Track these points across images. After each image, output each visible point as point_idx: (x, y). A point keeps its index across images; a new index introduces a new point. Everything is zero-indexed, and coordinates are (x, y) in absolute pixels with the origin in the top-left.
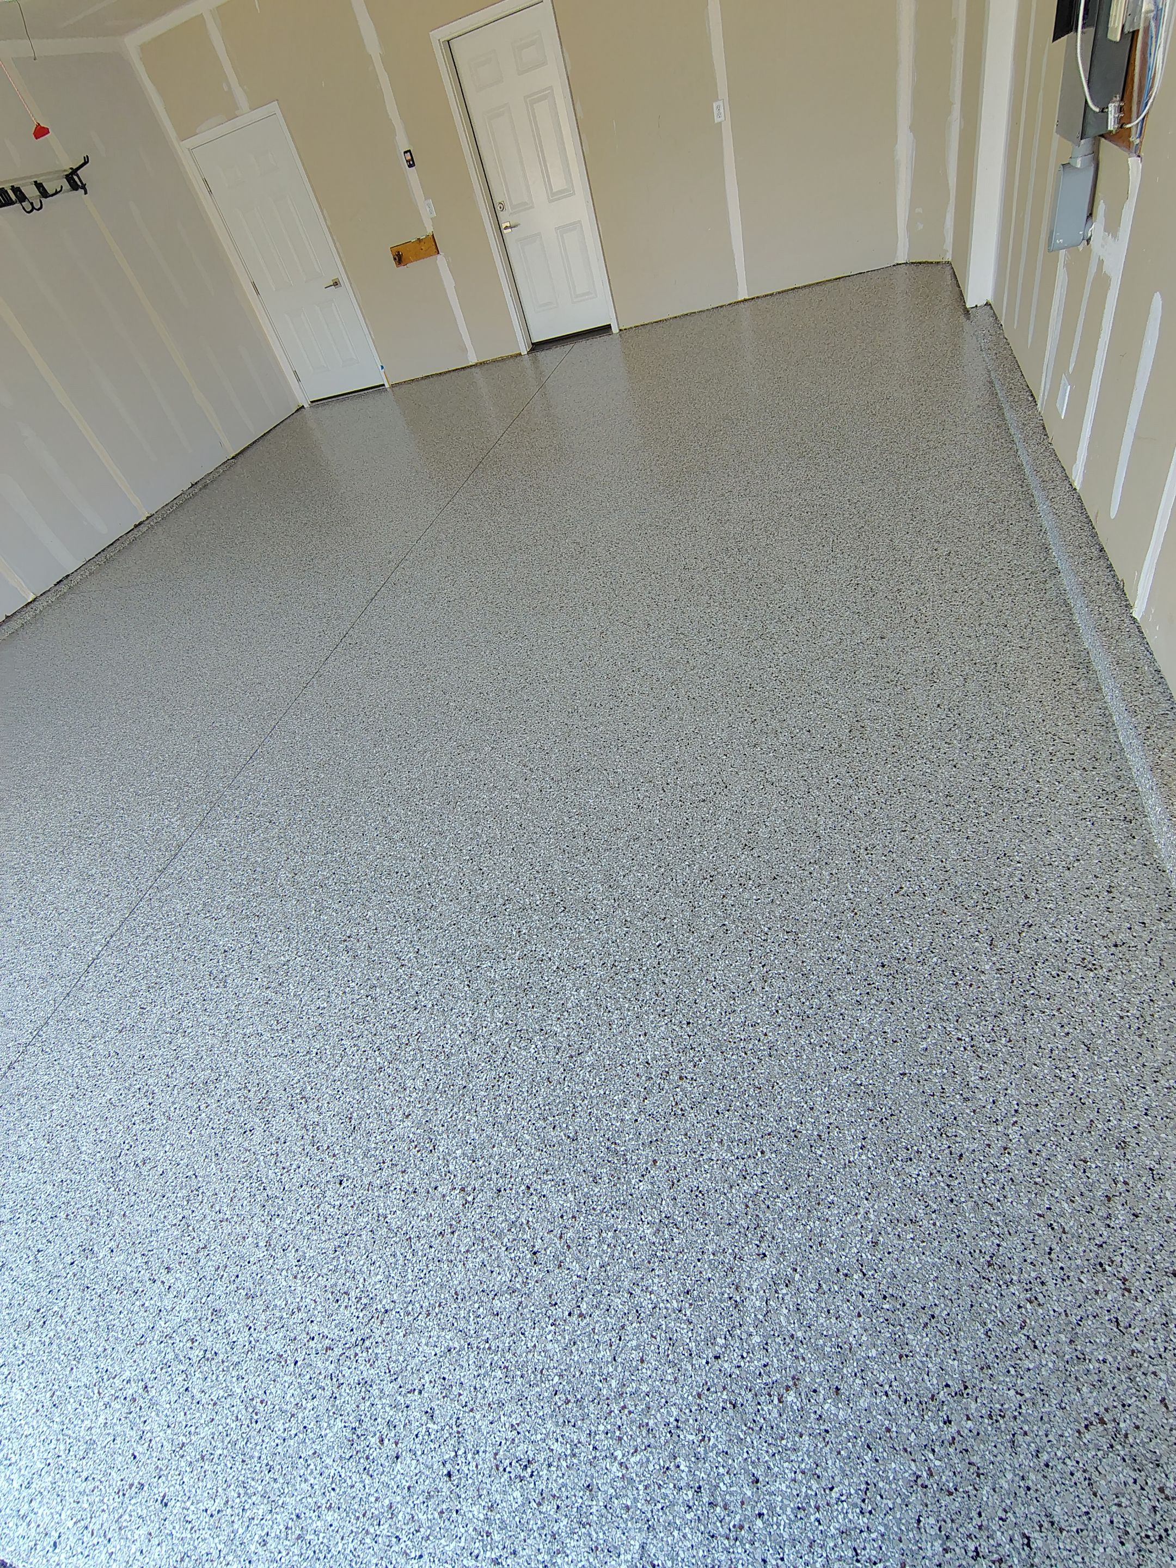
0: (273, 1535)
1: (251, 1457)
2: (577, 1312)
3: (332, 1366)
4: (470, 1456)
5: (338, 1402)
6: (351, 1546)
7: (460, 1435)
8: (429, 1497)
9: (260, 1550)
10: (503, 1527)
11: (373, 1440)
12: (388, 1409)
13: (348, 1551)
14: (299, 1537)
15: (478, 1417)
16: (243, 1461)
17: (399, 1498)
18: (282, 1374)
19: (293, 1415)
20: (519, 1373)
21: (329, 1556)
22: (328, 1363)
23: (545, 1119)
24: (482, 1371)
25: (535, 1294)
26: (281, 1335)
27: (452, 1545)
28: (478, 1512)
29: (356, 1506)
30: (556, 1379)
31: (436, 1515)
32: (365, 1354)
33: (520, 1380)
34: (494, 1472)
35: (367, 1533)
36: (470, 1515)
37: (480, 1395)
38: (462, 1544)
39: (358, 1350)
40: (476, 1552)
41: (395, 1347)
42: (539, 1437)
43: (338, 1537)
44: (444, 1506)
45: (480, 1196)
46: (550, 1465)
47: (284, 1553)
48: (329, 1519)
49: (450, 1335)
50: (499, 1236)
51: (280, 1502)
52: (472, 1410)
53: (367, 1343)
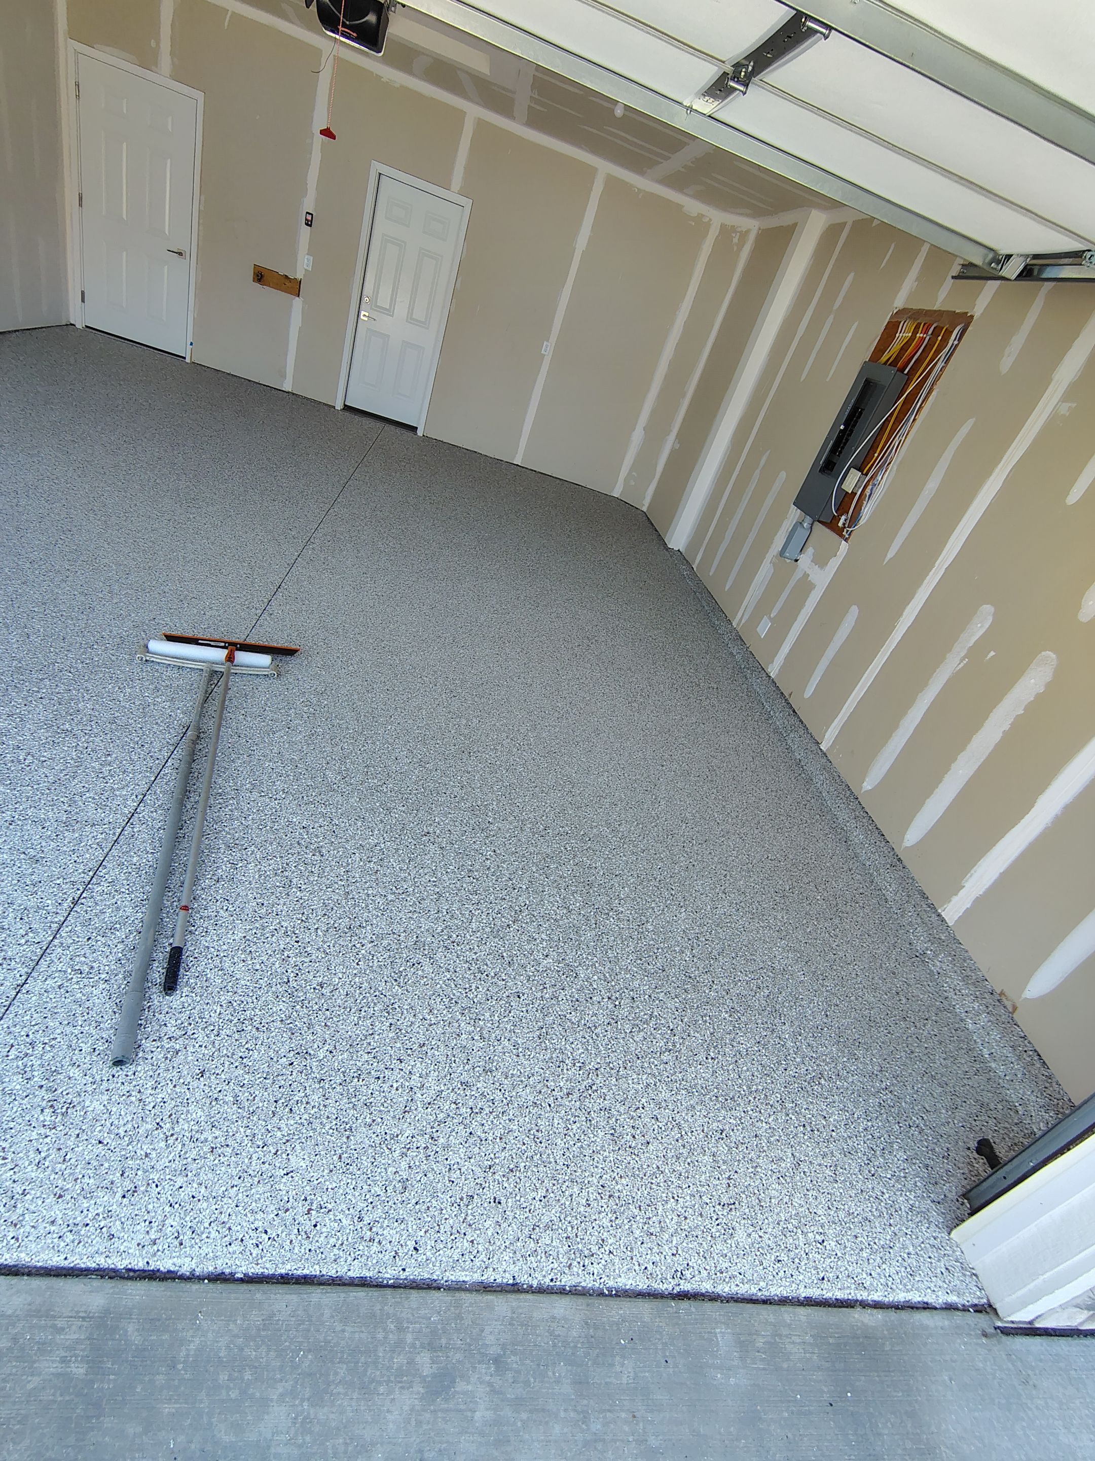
0: (592, 1199)
1: (550, 1163)
2: (709, 1057)
3: (578, 1103)
4: (689, 1134)
5: (593, 1122)
6: (646, 1192)
7: (679, 1125)
8: (678, 1158)
9: (588, 1209)
10: (724, 1162)
11: (628, 1137)
12: (628, 1120)
13: (646, 1195)
14: (610, 1196)
15: (683, 1115)
16: (545, 1166)
17: (661, 1162)
18: (543, 1113)
19: (565, 1135)
20: (694, 1090)
21: (635, 1200)
22: (573, 1102)
23: (641, 960)
24: (673, 1092)
25: (682, 1051)
26: (528, 1091)
27: (703, 1177)
28: (707, 1159)
29: (637, 1172)
30: (716, 1090)
31: (687, 1166)
32: (596, 1094)
33: (697, 1094)
34: (706, 1139)
35: (652, 1183)
36: (705, 1161)
37: (679, 1105)
38: (708, 1175)
39: (590, 1092)
40: (717, 1177)
41: (613, 1087)
42: (721, 1118)
43: (635, 1190)
44: (689, 1160)
45: (623, 1001)
46: (733, 1130)
47: (605, 1206)
48: (625, 1183)
49: (645, 1077)
50: (646, 1022)
51: (586, 1182)
52: (678, 1112)
53: (594, 1088)
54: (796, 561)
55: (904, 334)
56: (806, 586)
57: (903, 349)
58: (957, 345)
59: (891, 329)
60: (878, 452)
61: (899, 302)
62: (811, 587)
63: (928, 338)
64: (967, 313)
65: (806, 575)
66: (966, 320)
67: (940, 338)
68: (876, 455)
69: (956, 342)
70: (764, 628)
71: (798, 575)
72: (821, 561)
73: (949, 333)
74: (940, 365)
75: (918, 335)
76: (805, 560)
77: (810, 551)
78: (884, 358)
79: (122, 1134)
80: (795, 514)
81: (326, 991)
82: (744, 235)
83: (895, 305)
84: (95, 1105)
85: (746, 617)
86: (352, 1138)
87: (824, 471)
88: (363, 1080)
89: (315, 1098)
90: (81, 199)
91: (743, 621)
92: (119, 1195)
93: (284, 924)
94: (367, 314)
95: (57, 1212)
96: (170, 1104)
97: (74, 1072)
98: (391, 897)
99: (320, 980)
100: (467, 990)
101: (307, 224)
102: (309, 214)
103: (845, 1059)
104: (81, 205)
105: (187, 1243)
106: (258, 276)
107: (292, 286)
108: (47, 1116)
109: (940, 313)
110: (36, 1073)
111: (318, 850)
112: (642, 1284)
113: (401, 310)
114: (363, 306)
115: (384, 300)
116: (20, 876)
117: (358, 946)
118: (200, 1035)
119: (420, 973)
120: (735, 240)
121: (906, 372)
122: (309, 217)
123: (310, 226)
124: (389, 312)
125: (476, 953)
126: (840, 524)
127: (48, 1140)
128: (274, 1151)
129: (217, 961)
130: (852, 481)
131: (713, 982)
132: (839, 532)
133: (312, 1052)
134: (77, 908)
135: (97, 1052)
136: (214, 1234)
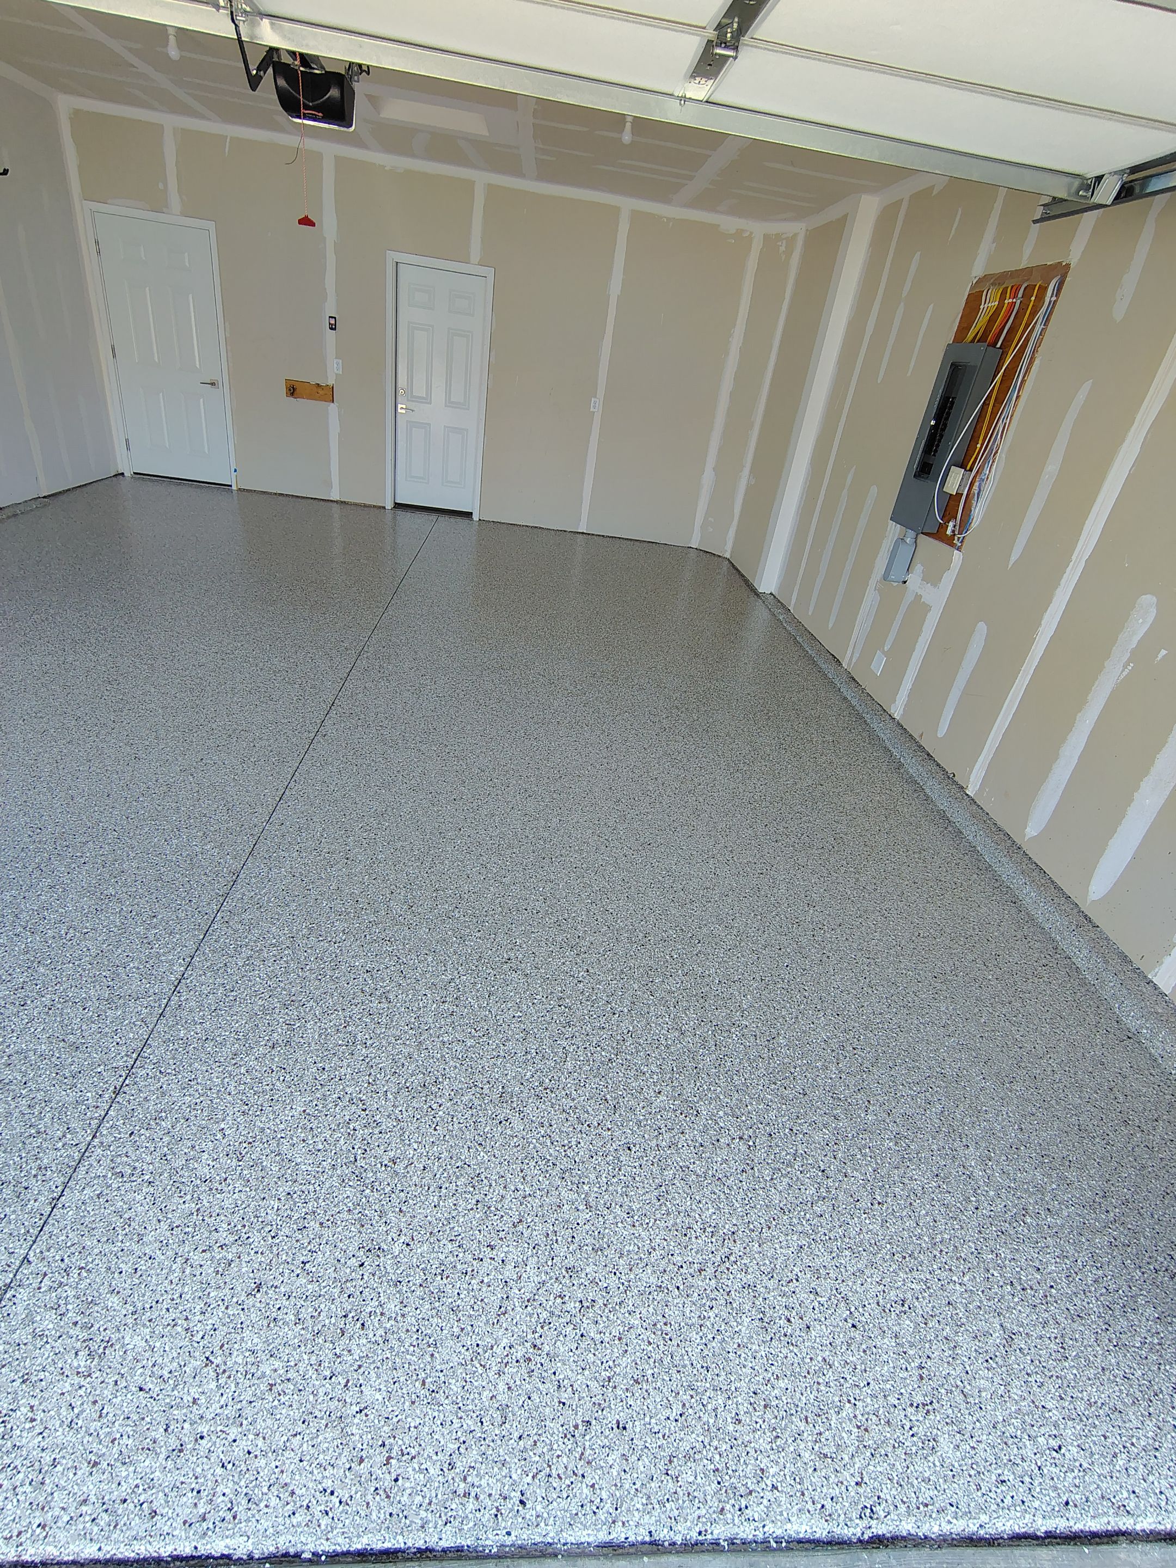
0: (742, 1413)
1: (684, 1366)
2: (876, 1202)
3: (713, 1281)
4: (861, 1310)
5: (734, 1305)
6: (812, 1396)
7: (846, 1299)
8: (849, 1345)
9: (738, 1427)
10: (912, 1345)
11: (781, 1322)
12: (780, 1298)
13: (812, 1401)
14: (765, 1406)
15: (850, 1284)
16: (679, 1372)
17: (827, 1353)
18: (670, 1299)
19: (701, 1326)
20: (861, 1249)
21: (799, 1409)
22: (707, 1281)
23: (775, 1083)
24: (834, 1255)
25: (840, 1197)
26: (649, 1271)
27: (886, 1368)
28: (888, 1342)
29: (798, 1369)
30: (888, 1246)
31: (862, 1354)
32: (735, 1267)
33: (864, 1254)
34: (883, 1314)
35: (818, 1383)
36: (885, 1346)
37: (843, 1270)
38: (891, 1365)
39: (727, 1265)
40: (904, 1367)
41: (756, 1256)
42: (900, 1284)
43: (798, 1395)
44: (864, 1346)
45: (758, 1140)
46: (917, 1298)
47: (761, 1422)
48: (783, 1385)
49: (795, 1238)
50: (790, 1165)
51: (733, 1389)
52: (843, 1281)
53: (732, 1259)
54: (905, 582)
55: (989, 304)
56: (919, 609)
57: (992, 320)
58: (1055, 301)
59: (973, 302)
60: (980, 442)
61: (978, 270)
62: (927, 608)
63: (1019, 301)
64: (1060, 263)
65: (918, 597)
66: (1062, 271)
67: (1033, 298)
68: (979, 446)
69: (1054, 299)
70: (879, 664)
71: (909, 598)
72: (933, 578)
73: (1043, 289)
74: (1038, 328)
75: (1006, 302)
76: (915, 579)
77: (918, 568)
78: (970, 335)
79: (166, 1375)
80: (894, 530)
81: (400, 1167)
82: (791, 240)
83: (974, 275)
84: (135, 1341)
85: (857, 655)
86: (436, 1355)
87: (919, 476)
88: (447, 1277)
89: (392, 1307)
90: (113, 350)
91: (854, 660)
92: (162, 1456)
93: (349, 1090)
94: (404, 406)
95: (90, 1488)
96: (223, 1330)
97: (114, 1301)
98: (470, 1042)
99: (392, 1154)
100: (566, 1148)
101: (331, 329)
102: (332, 317)
103: (1054, 1186)
104: (114, 356)
105: (242, 1516)
106: (290, 390)
107: (326, 393)
108: (82, 1362)
109: (1029, 271)
110: (70, 1307)
111: (385, 996)
112: (821, 1530)
113: (438, 395)
114: (399, 399)
115: (420, 391)
116: (58, 1068)
117: (434, 1106)
118: (256, 1237)
119: (509, 1132)
120: (783, 249)
121: (998, 345)
122: (333, 321)
123: (335, 329)
124: (427, 400)
125: (573, 1100)
126: (949, 532)
127: (81, 1392)
128: (343, 1382)
129: (274, 1143)
130: (955, 481)
131: (869, 1101)
132: (949, 541)
133: (385, 1247)
134: (119, 1099)
135: (139, 1273)
136: (274, 1502)
